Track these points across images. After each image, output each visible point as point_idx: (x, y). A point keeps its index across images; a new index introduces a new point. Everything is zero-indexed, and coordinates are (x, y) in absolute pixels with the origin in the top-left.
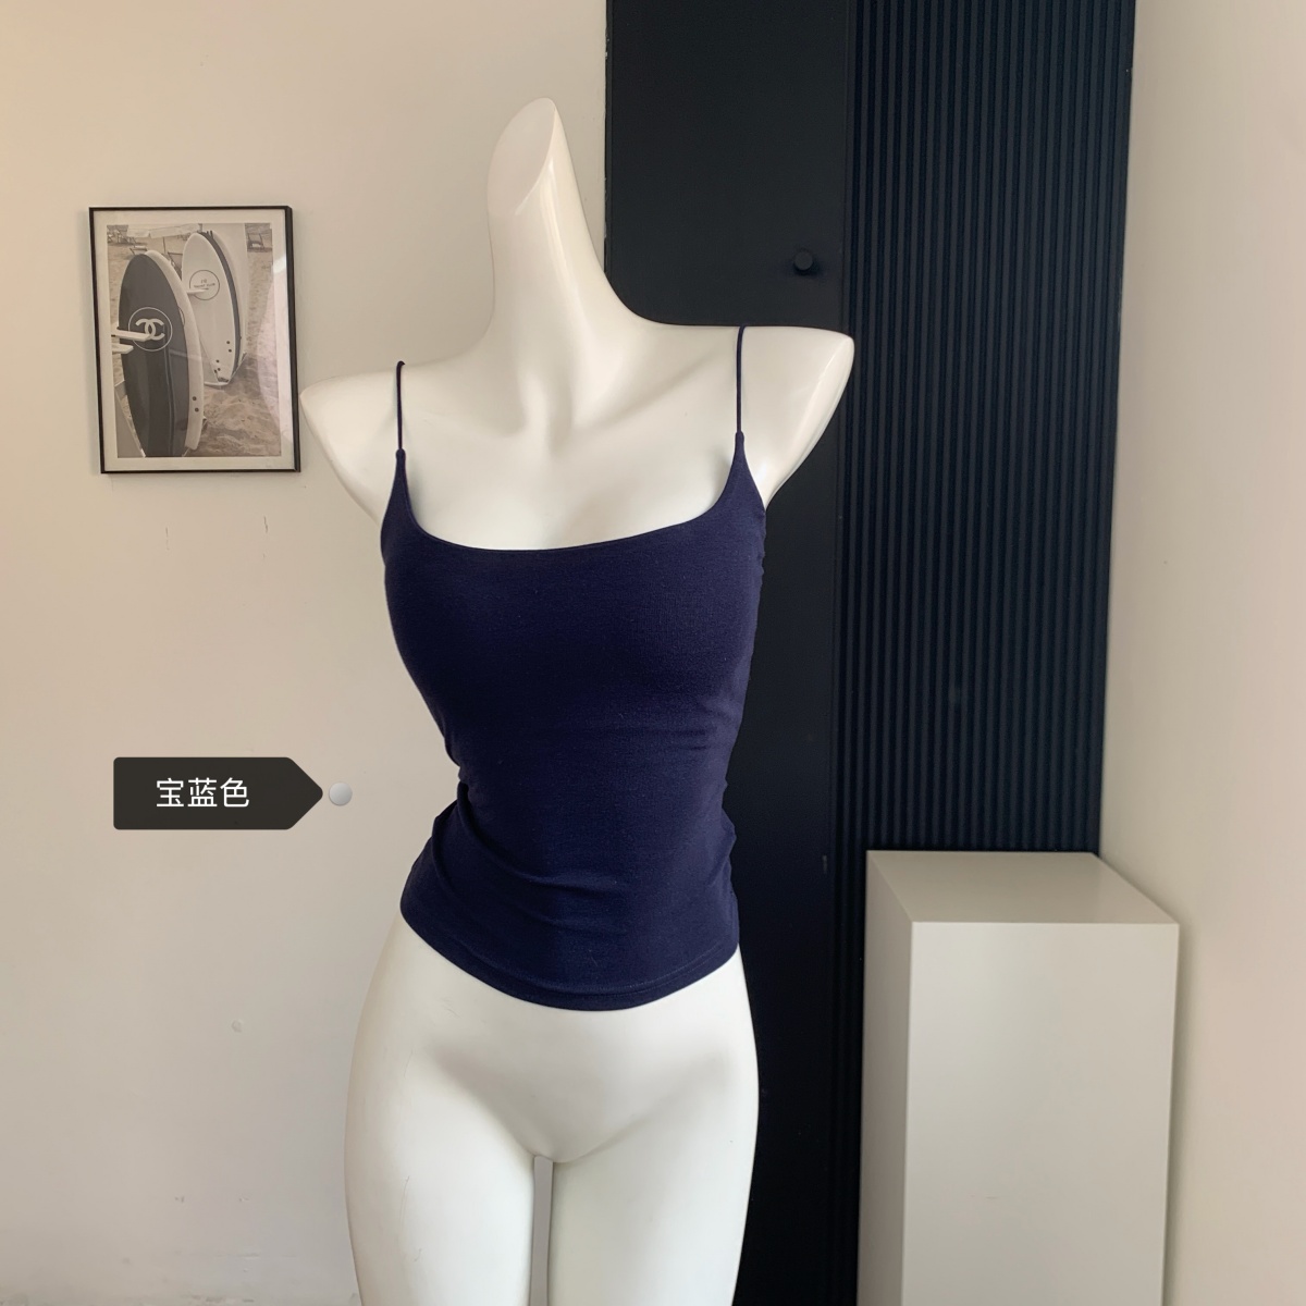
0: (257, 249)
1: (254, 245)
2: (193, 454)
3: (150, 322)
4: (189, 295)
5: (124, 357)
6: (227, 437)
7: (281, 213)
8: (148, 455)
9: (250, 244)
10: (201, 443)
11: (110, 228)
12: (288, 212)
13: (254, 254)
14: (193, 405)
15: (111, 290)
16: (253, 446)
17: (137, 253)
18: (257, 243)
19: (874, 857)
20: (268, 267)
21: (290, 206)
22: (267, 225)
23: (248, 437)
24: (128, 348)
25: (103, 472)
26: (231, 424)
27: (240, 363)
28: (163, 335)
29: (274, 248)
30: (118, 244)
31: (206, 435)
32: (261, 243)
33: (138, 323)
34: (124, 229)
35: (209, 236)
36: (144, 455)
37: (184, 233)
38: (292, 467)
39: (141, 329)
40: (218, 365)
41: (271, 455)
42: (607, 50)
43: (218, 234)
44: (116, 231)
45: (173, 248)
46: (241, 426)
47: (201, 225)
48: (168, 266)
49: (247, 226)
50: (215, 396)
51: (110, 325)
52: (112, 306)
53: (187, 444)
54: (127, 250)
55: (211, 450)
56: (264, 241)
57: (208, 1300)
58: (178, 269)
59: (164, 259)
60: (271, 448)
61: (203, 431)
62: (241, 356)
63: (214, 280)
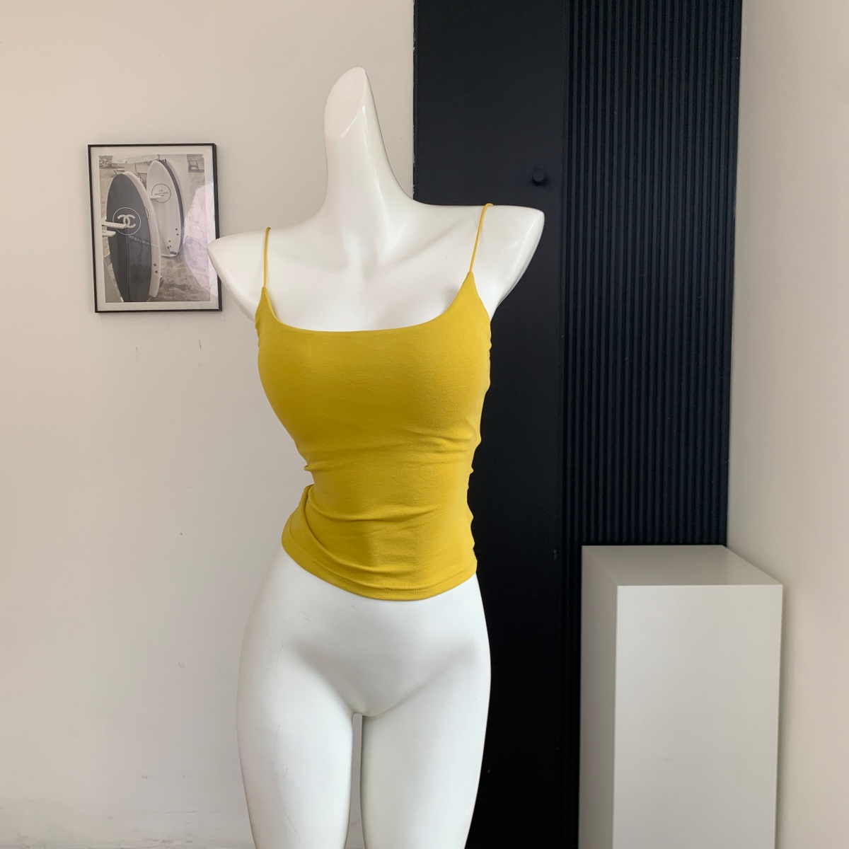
0: (195, 170)
2: (153, 300)
3: (126, 217)
4: (152, 199)
5: (110, 238)
6: (176, 289)
7: (211, 148)
8: (125, 301)
9: (190, 167)
10: (159, 293)
11: (100, 157)
12: (214, 147)
13: (193, 174)
14: (154, 269)
15: (102, 197)
16: (192, 295)
17: (118, 173)
18: (194, 167)
19: (586, 550)
20: (203, 183)
21: (215, 143)
22: (201, 155)
23: (189, 289)
24: (113, 233)
25: (96, 311)
26: (178, 282)
27: (184, 243)
28: (134, 225)
29: (205, 170)
30: (107, 168)
31: (162, 288)
32: (197, 167)
33: (119, 218)
34: (110, 158)
35: (164, 162)
36: (122, 300)
37: (149, 160)
38: (217, 308)
39: (121, 221)
40: (169, 244)
41: (203, 300)
42: (414, 46)
43: (170, 161)
44: (105, 160)
45: (141, 170)
46: (182, 283)
47: (159, 155)
48: (138, 181)
49: (188, 156)
50: (169, 264)
51: (101, 219)
52: (102, 207)
53: (150, 294)
54: (111, 171)
55: (165, 297)
56: (199, 166)
57: (164, 842)
58: (144, 183)
59: (135, 177)
60: (204, 296)
61: (160, 286)
62: (184, 238)
63: (168, 190)
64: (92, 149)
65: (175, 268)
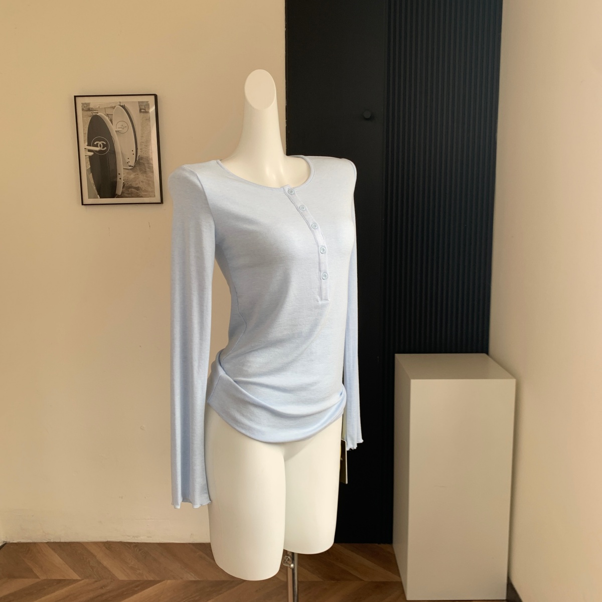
0: (143, 112)
1: (142, 110)
2: (119, 197)
3: (100, 143)
4: (116, 131)
5: (90, 157)
6: (133, 190)
7: (153, 97)
8: (101, 198)
9: (140, 110)
10: (122, 192)
11: (82, 104)
12: (156, 96)
13: (142, 114)
14: (119, 177)
15: (84, 130)
16: (143, 193)
17: (94, 114)
18: (143, 109)
19: (398, 357)
20: (149, 120)
21: (157, 94)
22: (147, 102)
23: (142, 189)
24: (92, 153)
25: (83, 204)
26: (134, 185)
27: (137, 159)
28: (105, 148)
29: (150, 112)
30: (86, 111)
31: (124, 189)
33: (95, 143)
34: (88, 104)
35: (123, 107)
36: (99, 197)
37: (113, 106)
38: (160, 202)
39: (96, 146)
40: (128, 161)
41: (151, 197)
42: (286, 27)
43: (127, 106)
44: (85, 105)
45: (109, 112)
46: (137, 186)
47: (120, 102)
48: (107, 119)
49: (139, 102)
50: (128, 173)
51: (84, 144)
52: (84, 136)
53: (117, 193)
54: (90, 113)
55: (126, 195)
56: (146, 109)
57: (133, 537)
58: (111, 121)
59: (106, 117)
60: (151, 194)
61: (123, 188)
62: (138, 156)
63: (126, 125)
64: (77, 98)
65: (132, 176)
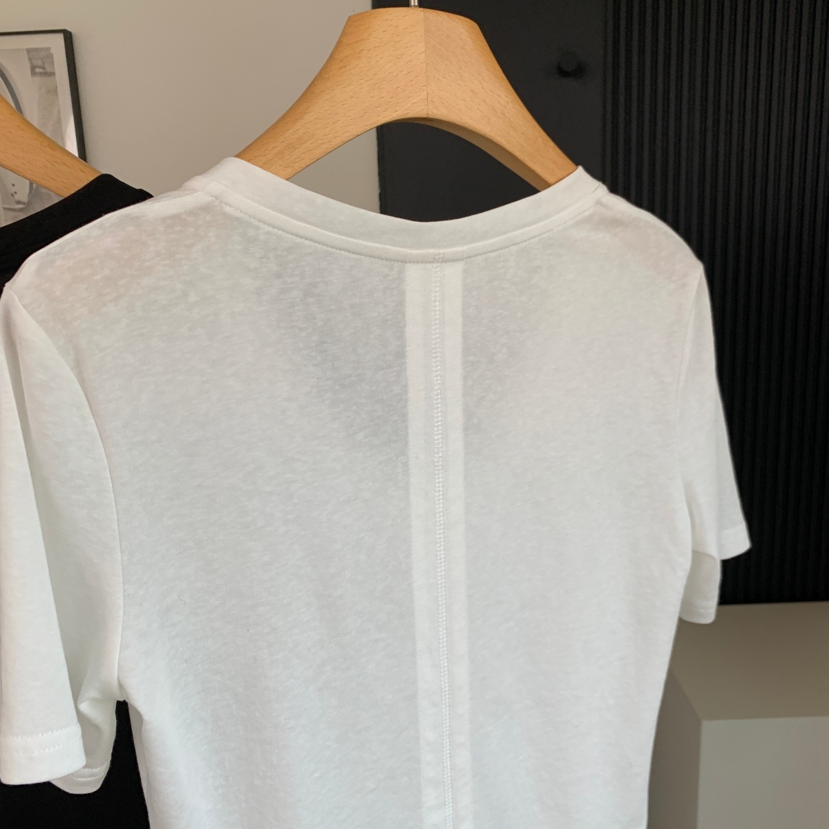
0: (41, 73)
1: (38, 70)
7: (60, 37)
9: (33, 68)
12: (68, 37)
13: (37, 79)
18: (40, 67)
20: (55, 91)
21: (69, 29)
22: (48, 49)
29: (56, 72)
32: (43, 68)
40: (13, 190)
49: (29, 51)
56: (46, 66)
